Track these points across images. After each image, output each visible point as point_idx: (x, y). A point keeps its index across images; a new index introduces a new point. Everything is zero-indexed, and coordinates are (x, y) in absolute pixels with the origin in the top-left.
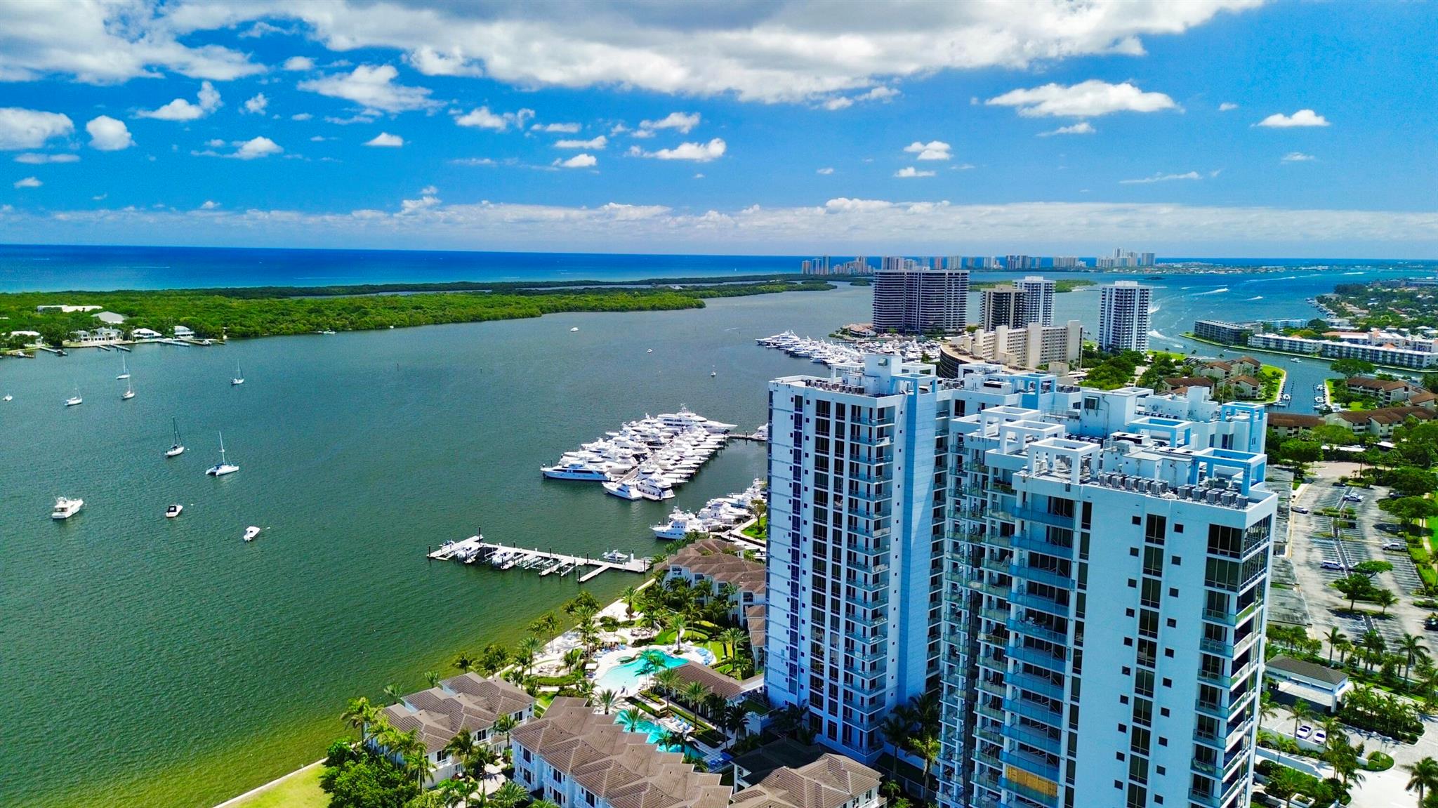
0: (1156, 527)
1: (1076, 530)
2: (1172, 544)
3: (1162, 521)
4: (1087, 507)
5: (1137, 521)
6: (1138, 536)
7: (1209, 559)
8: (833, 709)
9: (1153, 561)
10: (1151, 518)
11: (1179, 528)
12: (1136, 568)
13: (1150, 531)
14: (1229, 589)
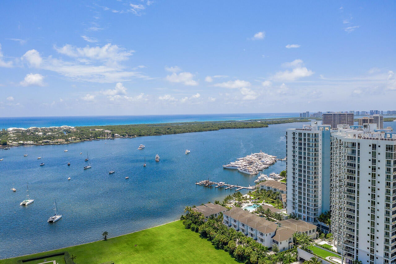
0: (374, 146)
1: (357, 149)
2: (378, 150)
3: (375, 145)
4: (359, 144)
5: (370, 146)
6: (370, 149)
7: (386, 152)
8: (304, 212)
9: (374, 154)
10: (373, 145)
11: (379, 146)
12: (370, 156)
13: (373, 148)
14: (391, 159)
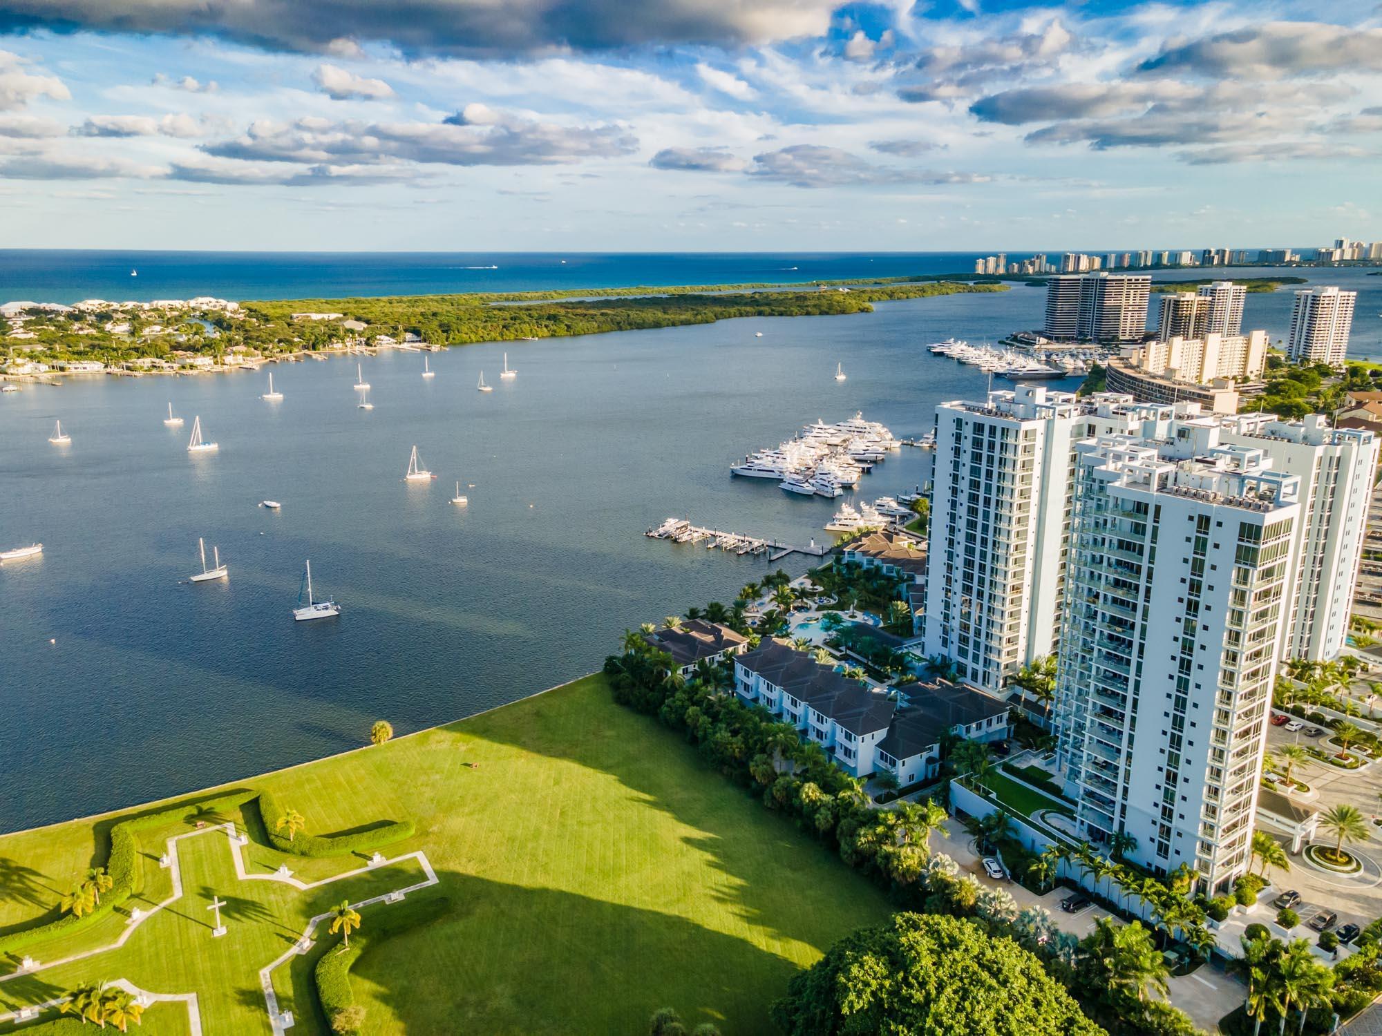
0: (1204, 522)
1: (1150, 523)
2: (1213, 535)
3: (1208, 519)
4: (1157, 510)
5: (1191, 518)
6: (1191, 529)
7: (1239, 546)
8: (976, 658)
9: (1201, 546)
10: (1201, 517)
11: (1219, 524)
12: (1189, 551)
13: (1199, 526)
14: (1251, 565)
